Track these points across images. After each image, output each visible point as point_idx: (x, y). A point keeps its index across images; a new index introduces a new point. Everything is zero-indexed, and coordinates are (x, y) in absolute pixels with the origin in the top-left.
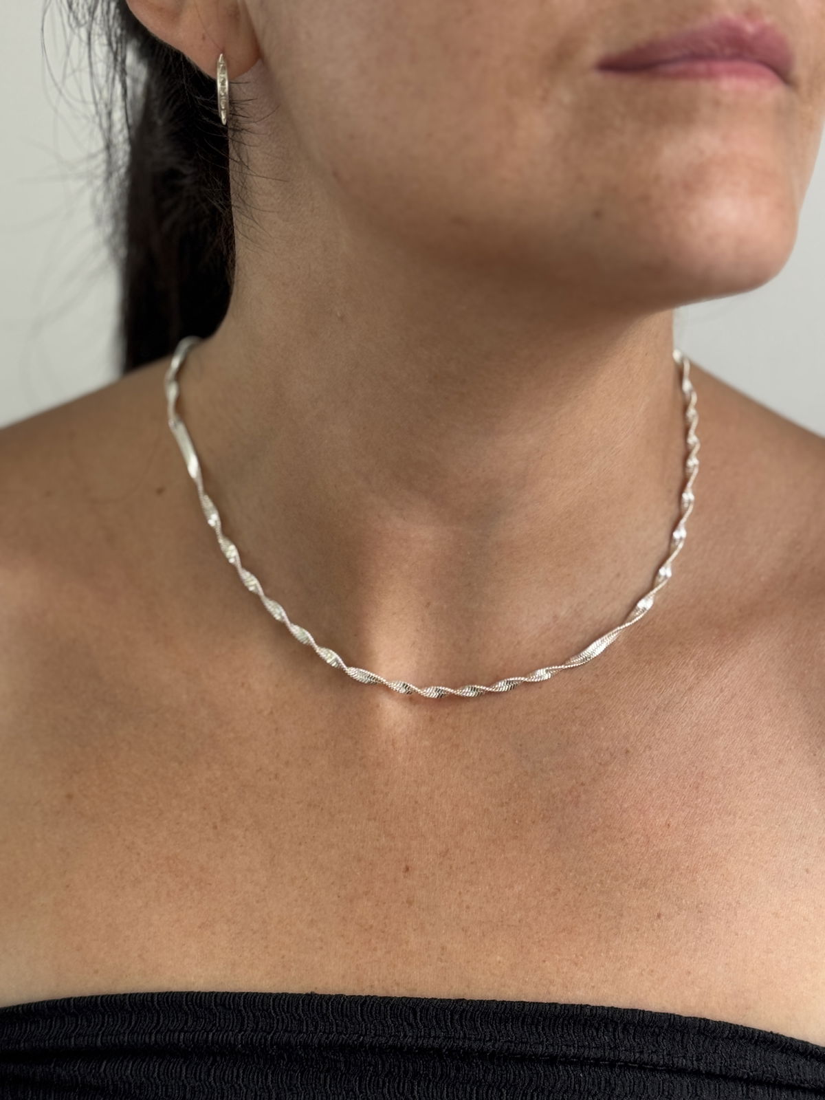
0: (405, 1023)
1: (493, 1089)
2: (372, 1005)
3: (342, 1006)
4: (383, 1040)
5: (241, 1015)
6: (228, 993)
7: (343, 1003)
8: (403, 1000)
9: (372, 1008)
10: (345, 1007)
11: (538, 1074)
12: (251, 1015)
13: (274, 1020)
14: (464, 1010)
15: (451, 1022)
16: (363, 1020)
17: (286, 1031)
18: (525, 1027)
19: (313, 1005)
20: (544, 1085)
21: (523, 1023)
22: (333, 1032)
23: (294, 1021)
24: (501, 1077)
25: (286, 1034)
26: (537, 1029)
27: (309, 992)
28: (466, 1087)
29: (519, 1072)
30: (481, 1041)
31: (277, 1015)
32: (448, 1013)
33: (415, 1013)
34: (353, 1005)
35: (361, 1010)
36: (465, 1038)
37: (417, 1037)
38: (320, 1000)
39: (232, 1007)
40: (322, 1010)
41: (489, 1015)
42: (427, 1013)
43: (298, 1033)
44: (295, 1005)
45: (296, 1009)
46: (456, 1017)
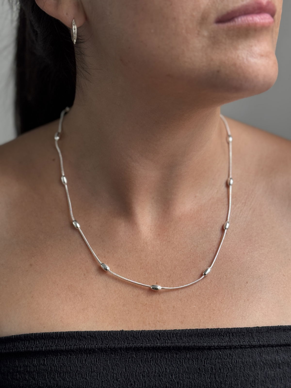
5: (97, 339)
6: (91, 331)
7: (134, 333)
8: (155, 331)
9: (144, 334)
12: (101, 339)
13: (109, 340)
18: (199, 338)
19: (123, 334)
22: (131, 343)
23: (116, 340)
25: (114, 345)
30: (183, 343)
31: (110, 338)
32: (171, 334)
33: (160, 335)
34: (138, 333)
35: (140, 335)
36: (178, 343)
37: (161, 344)
38: (125, 332)
39: (93, 336)
40: (126, 336)
41: (186, 334)
42: (164, 335)
43: (118, 344)
44: (116, 334)
45: (117, 336)
46: (174, 335)
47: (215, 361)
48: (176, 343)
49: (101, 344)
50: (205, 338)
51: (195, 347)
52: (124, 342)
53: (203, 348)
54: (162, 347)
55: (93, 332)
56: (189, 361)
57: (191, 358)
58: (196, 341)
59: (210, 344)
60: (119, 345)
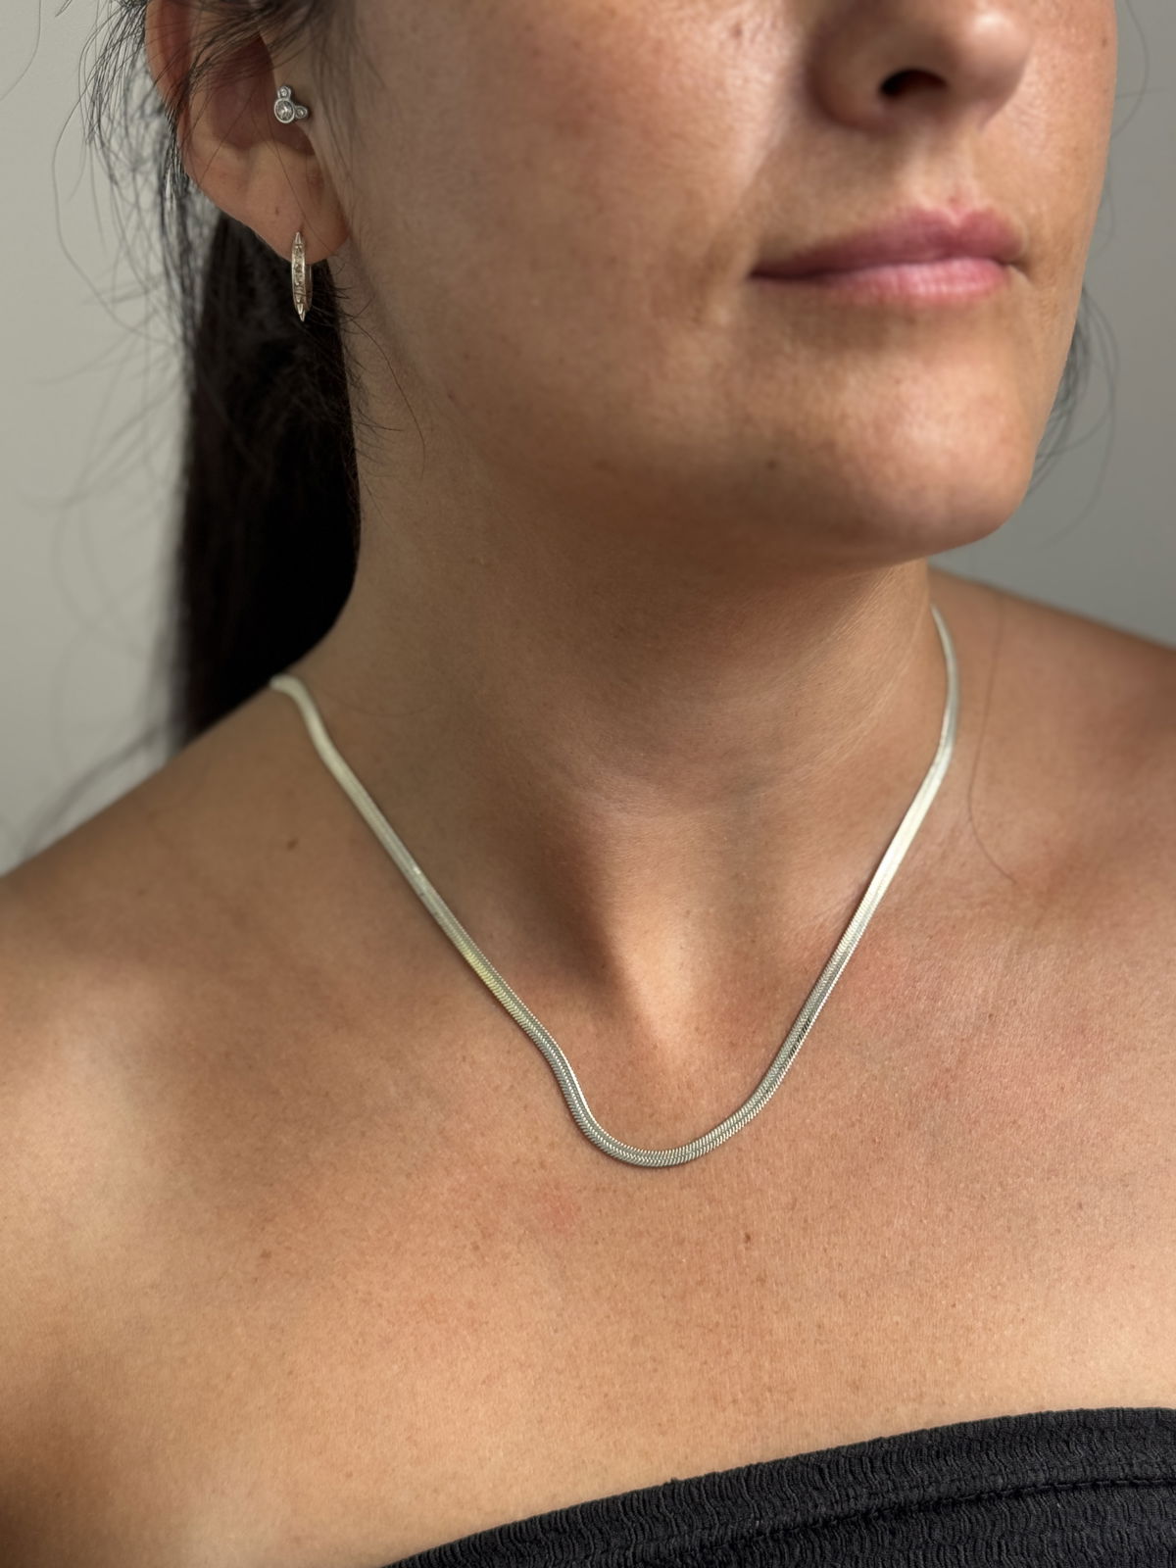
0: (810, 1489)
1: (945, 1550)
2: (761, 1475)
3: (719, 1487)
4: (786, 1518)
5: (583, 1536)
6: (556, 1512)
7: (720, 1482)
8: (801, 1459)
9: (761, 1480)
10: (723, 1486)
11: (1001, 1515)
12: (597, 1532)
13: (629, 1530)
14: (887, 1452)
15: (872, 1472)
16: (752, 1498)
17: (651, 1540)
18: (973, 1457)
19: (679, 1495)
20: (1012, 1527)
21: (968, 1453)
22: (715, 1524)
23: (656, 1523)
24: (953, 1529)
25: (652, 1545)
26: (987, 1455)
27: (669, 1481)
28: (908, 1556)
29: (975, 1516)
30: (918, 1487)
31: (633, 1522)
32: (866, 1460)
33: (821, 1471)
34: (734, 1481)
35: (747, 1486)
36: (895, 1488)
37: (832, 1504)
38: (687, 1487)
39: (568, 1530)
40: (692, 1500)
41: (921, 1451)
42: (838, 1468)
43: (668, 1539)
44: (654, 1501)
45: (658, 1507)
46: (878, 1464)
47: (1040, 1537)
48: (888, 1491)
49: (602, 1553)
50: (996, 1453)
51: (962, 1496)
52: (690, 1526)
53: (992, 1494)
54: (837, 1518)
55: (564, 1514)
56: (942, 1553)
57: (949, 1540)
58: (964, 1473)
59: (1018, 1478)
60: (673, 1540)
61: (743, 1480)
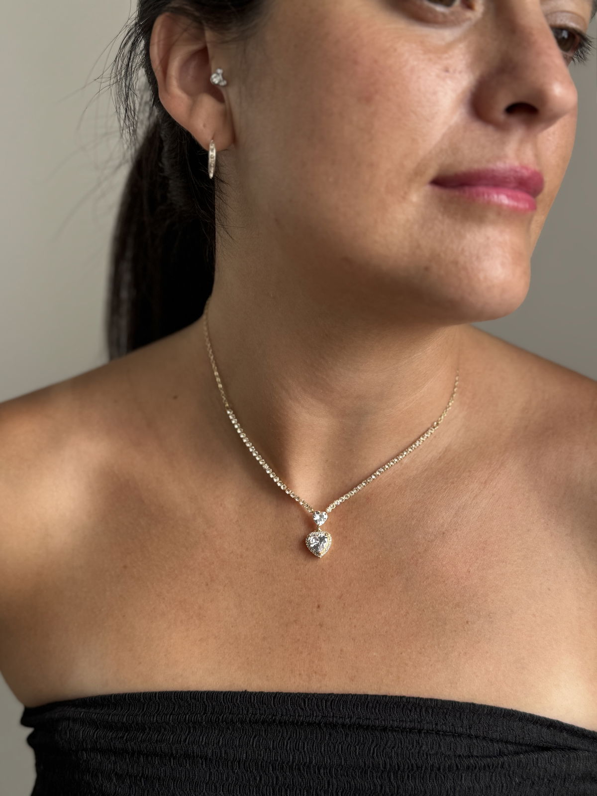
7: (263, 696)
9: (280, 699)
20: (380, 744)
22: (257, 714)
23: (235, 707)
24: (356, 739)
30: (343, 718)
31: (225, 704)
32: (324, 701)
36: (333, 716)
37: (306, 717)
38: (250, 694)
39: (200, 700)
41: (347, 702)
44: (236, 697)
45: (237, 700)
46: (328, 704)
48: (330, 717)
54: (307, 722)
55: (199, 694)
61: (272, 698)
